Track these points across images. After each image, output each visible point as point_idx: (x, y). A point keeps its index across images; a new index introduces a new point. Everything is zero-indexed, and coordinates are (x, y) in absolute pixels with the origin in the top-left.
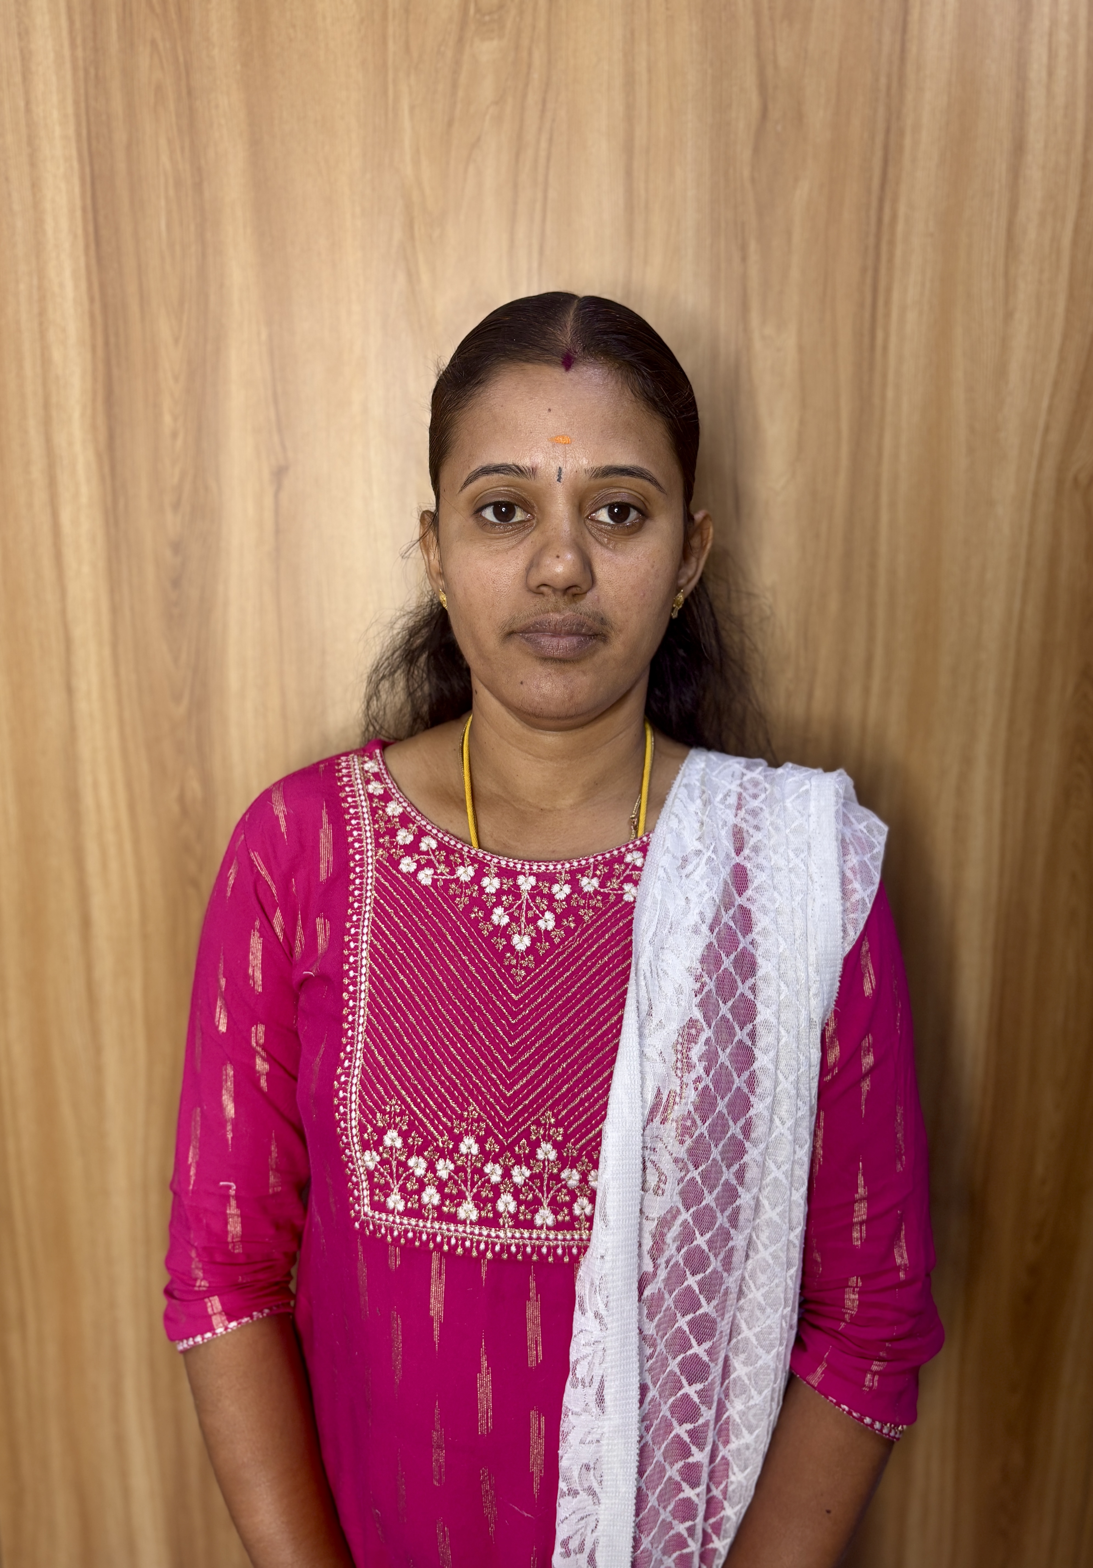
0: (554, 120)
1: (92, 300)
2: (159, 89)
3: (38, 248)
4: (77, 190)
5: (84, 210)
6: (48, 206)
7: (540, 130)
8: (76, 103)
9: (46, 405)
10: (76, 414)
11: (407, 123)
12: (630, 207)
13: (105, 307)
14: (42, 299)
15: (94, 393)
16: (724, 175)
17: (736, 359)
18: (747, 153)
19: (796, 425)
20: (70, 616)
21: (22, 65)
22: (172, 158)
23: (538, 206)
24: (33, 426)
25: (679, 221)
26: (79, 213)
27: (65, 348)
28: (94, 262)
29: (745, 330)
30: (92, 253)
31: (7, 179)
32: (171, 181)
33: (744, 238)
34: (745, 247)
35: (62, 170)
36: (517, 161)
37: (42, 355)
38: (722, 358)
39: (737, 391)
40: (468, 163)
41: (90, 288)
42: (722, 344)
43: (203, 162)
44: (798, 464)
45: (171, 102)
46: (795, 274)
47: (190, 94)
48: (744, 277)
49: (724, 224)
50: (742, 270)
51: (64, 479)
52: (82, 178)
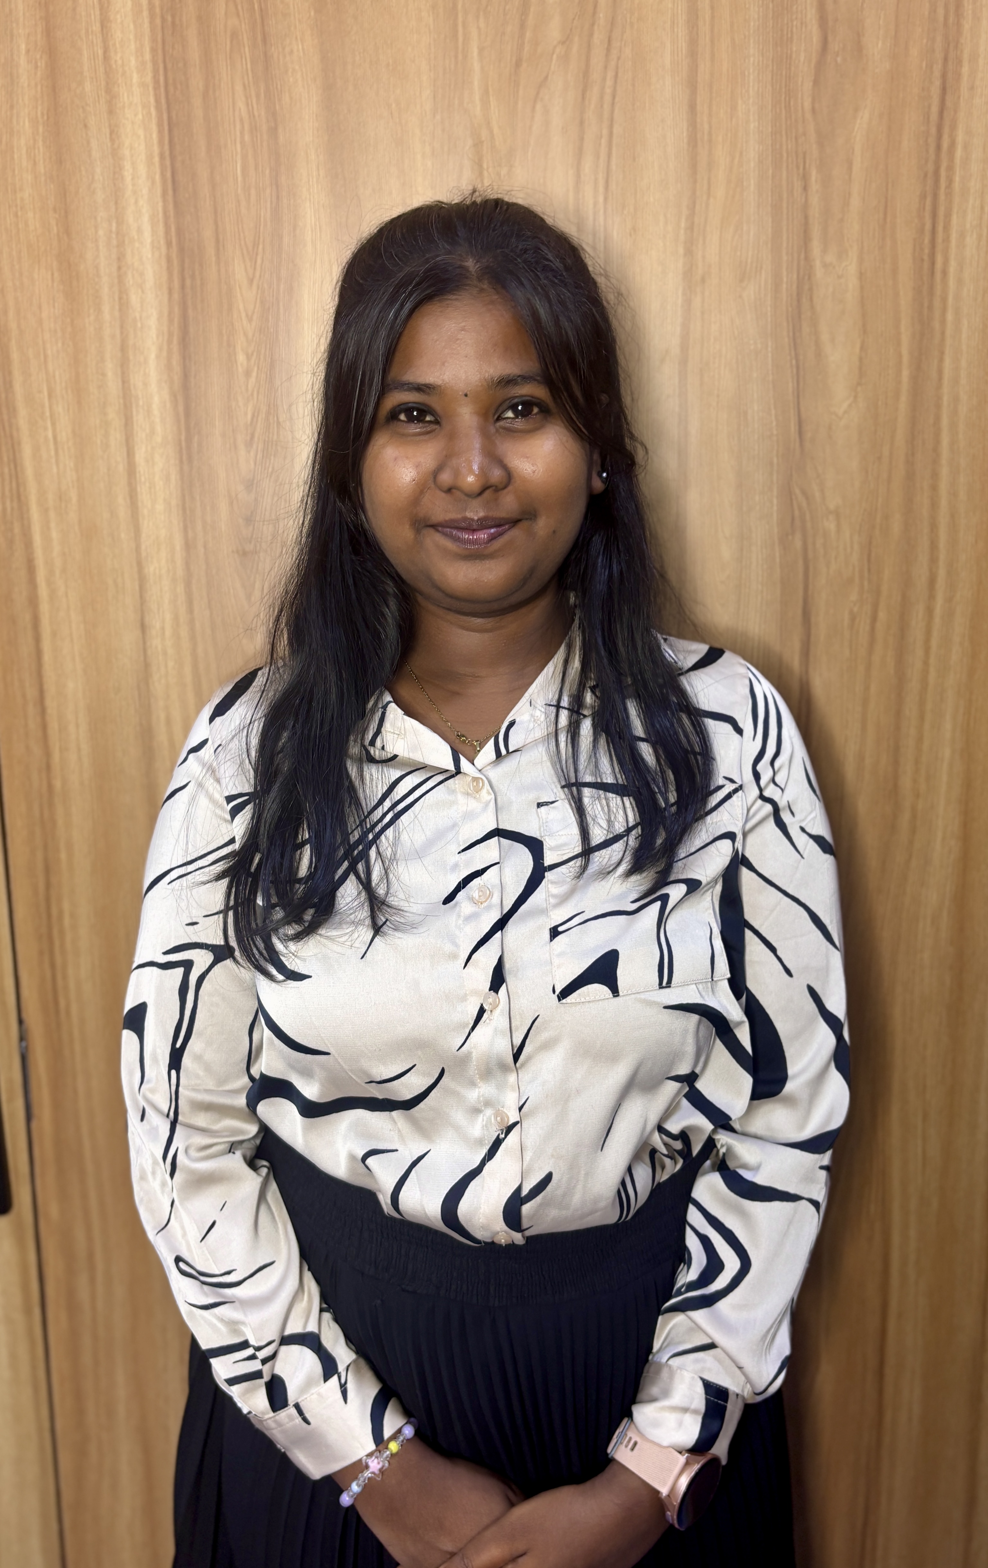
0: (619, 58)
1: (169, 244)
2: (234, 35)
3: (116, 194)
4: (155, 136)
5: (162, 156)
6: (126, 152)
7: (605, 69)
8: (153, 50)
9: (123, 348)
10: (153, 356)
11: (477, 66)
12: (693, 141)
13: (181, 250)
14: (121, 244)
15: (170, 334)
16: (785, 107)
17: (798, 287)
18: (808, 85)
19: (857, 350)
20: (144, 554)
21: (101, 14)
22: (247, 104)
23: (604, 141)
24: (110, 368)
25: (741, 153)
26: (156, 159)
27: (143, 292)
28: (171, 207)
29: (807, 258)
30: (170, 198)
31: (86, 126)
32: (247, 127)
33: (804, 168)
34: (805, 178)
35: (140, 116)
36: (583, 98)
37: (120, 299)
38: (784, 286)
39: (800, 317)
40: (535, 102)
41: (167, 232)
42: (785, 273)
43: (277, 107)
44: (859, 389)
45: (247, 49)
46: (855, 202)
47: (265, 40)
48: (806, 206)
49: (785, 155)
50: (803, 200)
51: (139, 418)
52: (160, 125)
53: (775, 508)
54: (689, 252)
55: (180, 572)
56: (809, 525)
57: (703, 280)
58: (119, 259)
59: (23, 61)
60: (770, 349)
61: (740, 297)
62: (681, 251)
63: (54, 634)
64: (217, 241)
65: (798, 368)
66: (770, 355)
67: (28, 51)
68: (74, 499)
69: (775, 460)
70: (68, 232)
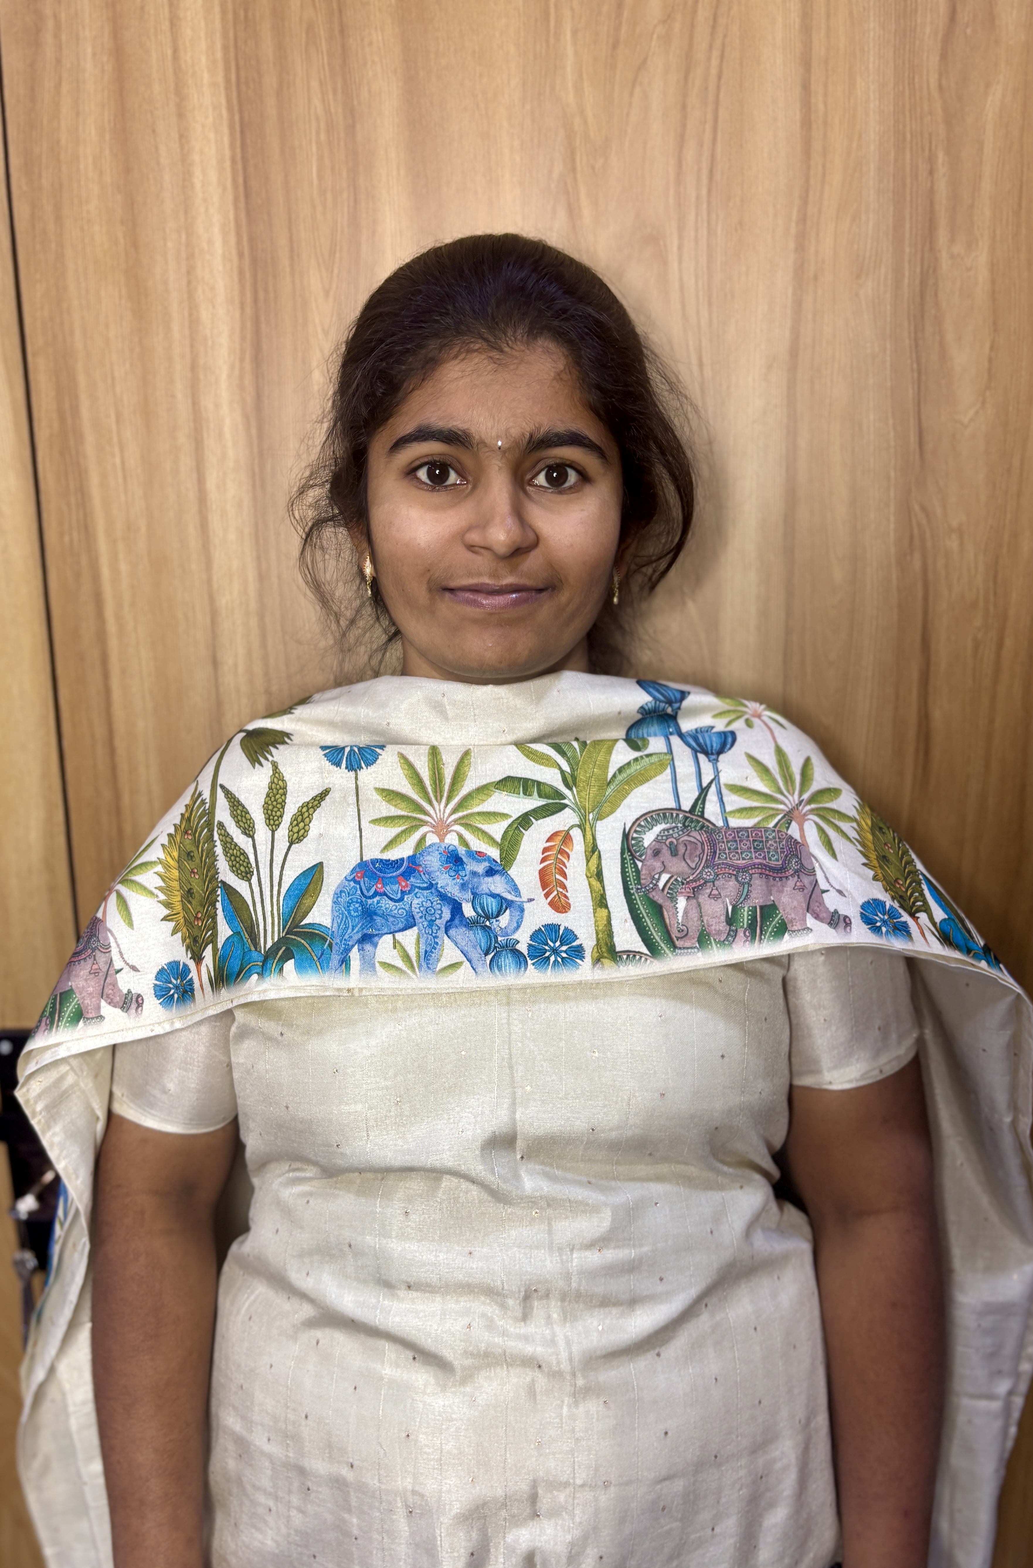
0: (725, 36)
1: (241, 255)
2: (310, 28)
3: (186, 205)
4: (226, 140)
5: (233, 161)
6: (196, 157)
7: (711, 48)
8: (225, 48)
9: (194, 367)
10: (224, 376)
11: (570, 51)
12: (807, 124)
13: (254, 260)
14: (191, 257)
15: (243, 351)
16: (909, 84)
17: (921, 282)
18: (934, 60)
19: (987, 350)
20: (215, 586)
21: (171, 12)
22: (323, 101)
23: (708, 127)
24: (180, 388)
25: (860, 136)
26: (228, 164)
27: (214, 307)
28: (243, 215)
29: (932, 249)
30: (242, 205)
31: (154, 131)
32: (323, 125)
33: (930, 150)
34: (931, 160)
35: (211, 119)
36: (686, 79)
37: (190, 315)
38: (906, 281)
39: (923, 316)
40: (633, 86)
41: (239, 242)
42: (907, 266)
43: (355, 102)
44: (988, 393)
45: (323, 41)
46: (987, 186)
47: (342, 31)
48: (932, 191)
49: (908, 136)
50: (929, 184)
51: (210, 443)
52: (231, 127)
53: (892, 526)
54: (800, 248)
55: (253, 605)
56: (929, 544)
57: (816, 278)
58: (189, 273)
59: (89, 65)
60: (888, 352)
61: (857, 295)
62: (792, 245)
63: (123, 671)
64: (292, 250)
65: (919, 372)
66: (888, 359)
67: (94, 54)
68: (143, 529)
69: (892, 474)
70: (135, 245)
